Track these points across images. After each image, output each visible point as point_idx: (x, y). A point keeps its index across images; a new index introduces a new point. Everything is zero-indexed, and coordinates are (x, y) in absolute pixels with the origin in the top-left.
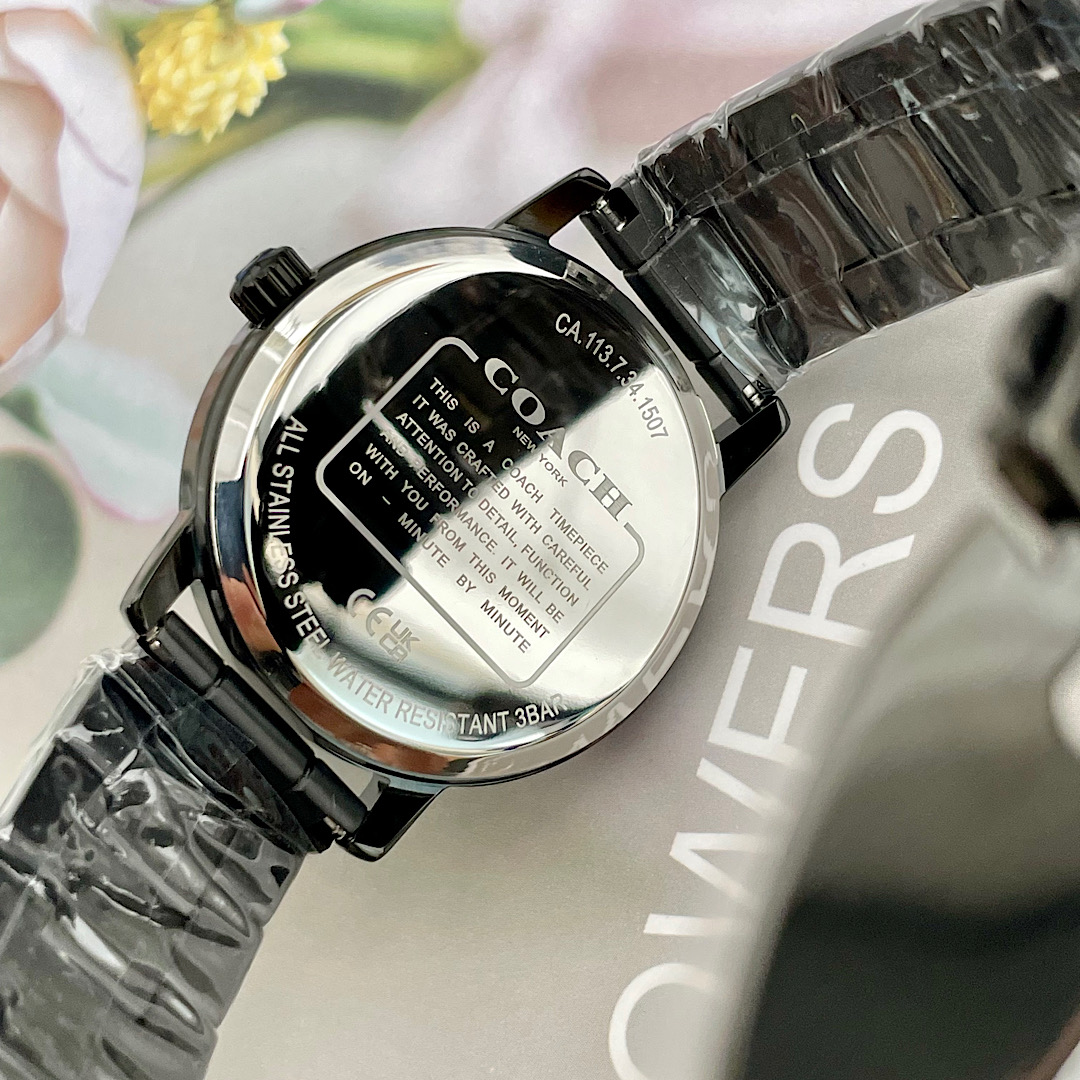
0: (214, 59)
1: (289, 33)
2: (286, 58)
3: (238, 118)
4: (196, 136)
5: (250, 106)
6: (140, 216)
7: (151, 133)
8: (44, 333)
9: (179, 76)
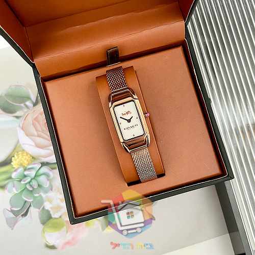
0: (21, 161)
1: (14, 168)
2: (13, 165)
3: (14, 157)
4: (17, 152)
5: (13, 158)
6: (18, 142)
7: (23, 150)
8: (21, 125)
9: (25, 157)
